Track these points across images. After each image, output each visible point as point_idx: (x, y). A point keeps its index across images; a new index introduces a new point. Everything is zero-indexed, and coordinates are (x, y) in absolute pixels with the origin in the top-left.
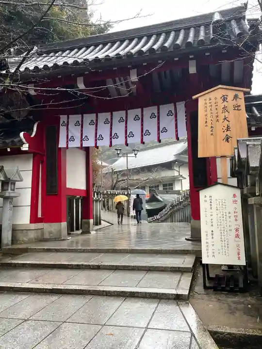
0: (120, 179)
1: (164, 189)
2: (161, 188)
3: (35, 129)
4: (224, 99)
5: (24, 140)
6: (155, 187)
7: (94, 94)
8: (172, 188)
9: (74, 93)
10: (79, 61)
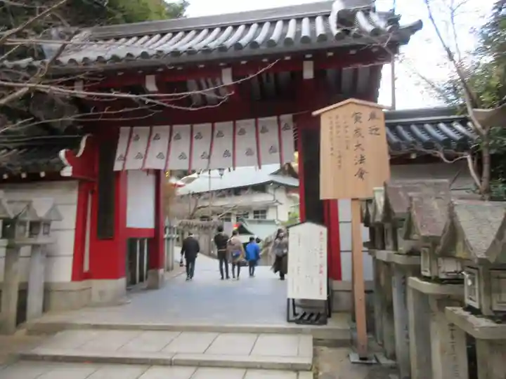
0: (200, 206)
1: (255, 217)
2: (251, 217)
3: (83, 145)
4: (357, 118)
5: (65, 162)
6: (244, 215)
7: (171, 103)
8: (265, 217)
9: (140, 100)
10: (151, 53)
